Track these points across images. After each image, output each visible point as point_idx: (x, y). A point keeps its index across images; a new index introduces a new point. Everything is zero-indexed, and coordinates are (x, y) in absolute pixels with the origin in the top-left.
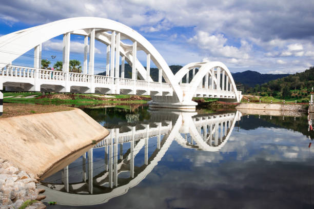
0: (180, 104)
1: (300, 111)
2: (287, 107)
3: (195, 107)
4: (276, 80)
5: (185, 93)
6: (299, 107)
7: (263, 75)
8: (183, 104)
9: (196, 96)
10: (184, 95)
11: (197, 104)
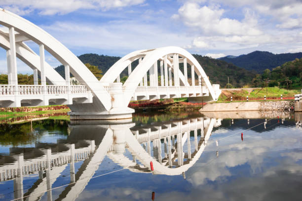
0: (108, 114)
1: (286, 110)
2: (269, 105)
3: (131, 116)
4: (293, 62)
5: (115, 97)
6: (284, 103)
7: (277, 55)
8: (112, 113)
9: (136, 99)
10: (113, 99)
11: (133, 111)
